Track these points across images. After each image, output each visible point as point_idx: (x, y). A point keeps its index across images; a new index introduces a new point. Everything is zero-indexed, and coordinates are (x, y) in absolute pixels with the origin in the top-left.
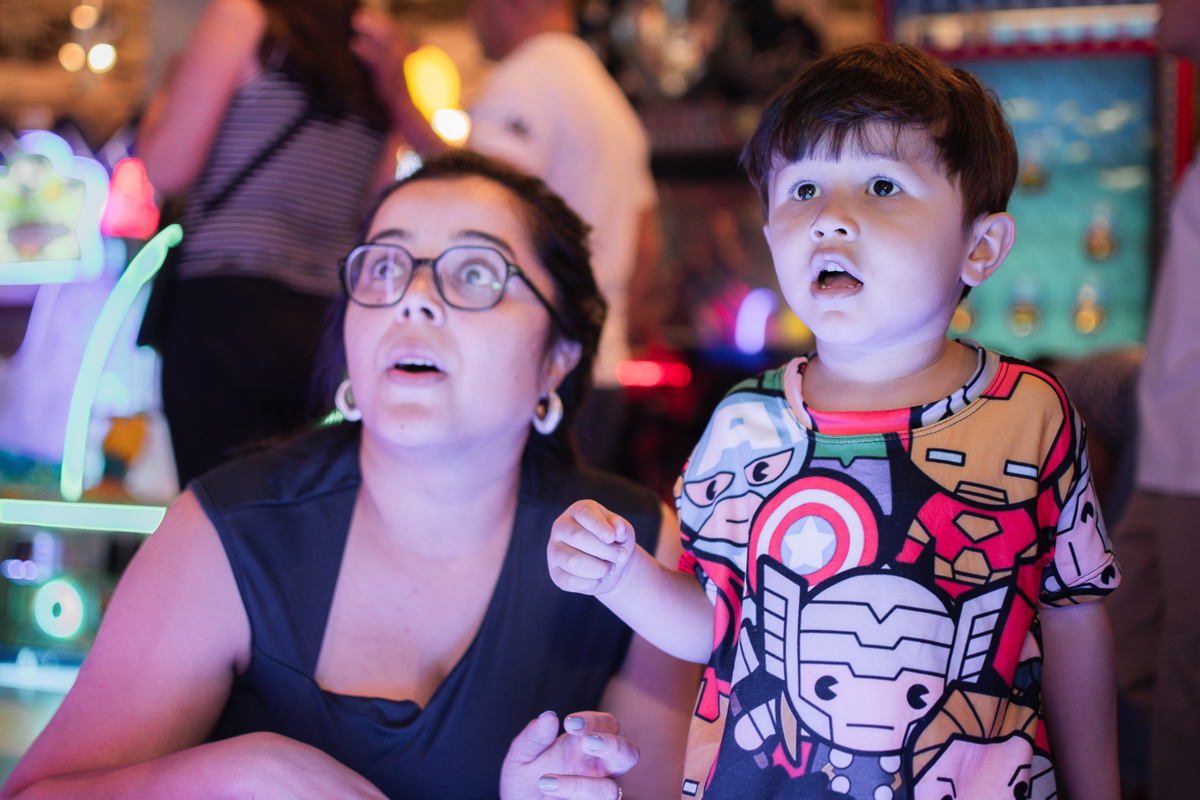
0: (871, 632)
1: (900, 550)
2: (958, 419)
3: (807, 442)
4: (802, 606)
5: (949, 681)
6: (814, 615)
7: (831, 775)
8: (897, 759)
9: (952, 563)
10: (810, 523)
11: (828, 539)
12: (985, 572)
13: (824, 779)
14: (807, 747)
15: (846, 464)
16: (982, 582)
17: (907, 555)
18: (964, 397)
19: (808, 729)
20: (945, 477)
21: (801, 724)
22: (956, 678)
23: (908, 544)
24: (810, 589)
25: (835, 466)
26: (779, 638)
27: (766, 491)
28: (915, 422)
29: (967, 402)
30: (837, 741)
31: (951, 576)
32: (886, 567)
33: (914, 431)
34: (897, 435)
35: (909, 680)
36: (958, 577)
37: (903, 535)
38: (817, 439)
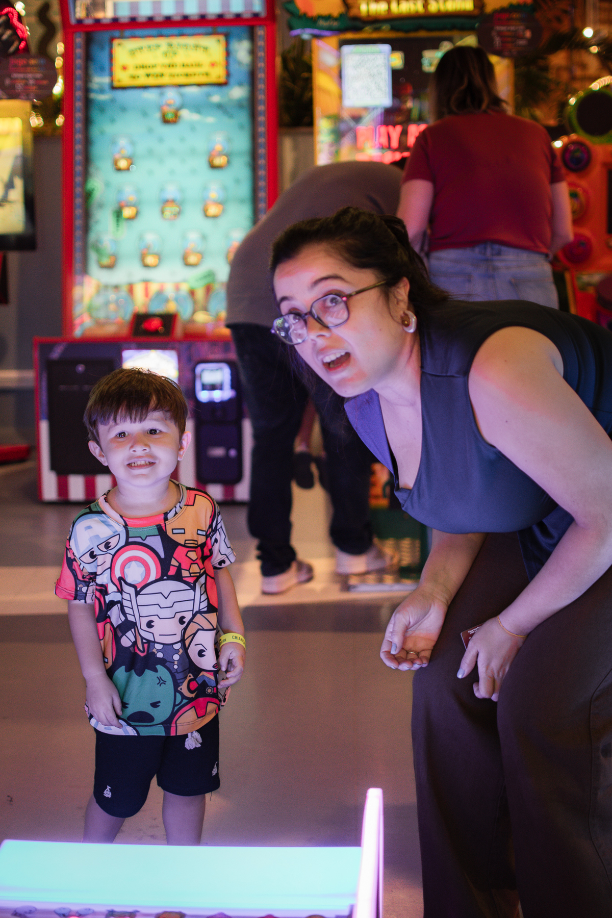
0: (164, 602)
1: (169, 570)
2: (180, 515)
3: (124, 531)
4: (136, 596)
5: (194, 613)
6: (141, 599)
7: (156, 652)
8: (180, 644)
9: (189, 571)
10: (133, 564)
11: (142, 569)
12: (199, 571)
13: (154, 654)
14: (146, 645)
15: (144, 539)
16: (198, 574)
17: (172, 572)
18: (180, 506)
19: (145, 639)
20: (180, 539)
21: (142, 638)
22: (198, 610)
23: (172, 568)
24: (138, 589)
25: (139, 540)
26: (130, 608)
27: (113, 552)
28: (166, 519)
29: (181, 508)
30: (156, 641)
31: (189, 575)
32: (165, 578)
33: (166, 522)
34: (160, 525)
35: (179, 616)
36: (192, 575)
37: (169, 564)
38: (129, 529)
